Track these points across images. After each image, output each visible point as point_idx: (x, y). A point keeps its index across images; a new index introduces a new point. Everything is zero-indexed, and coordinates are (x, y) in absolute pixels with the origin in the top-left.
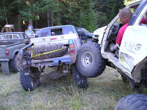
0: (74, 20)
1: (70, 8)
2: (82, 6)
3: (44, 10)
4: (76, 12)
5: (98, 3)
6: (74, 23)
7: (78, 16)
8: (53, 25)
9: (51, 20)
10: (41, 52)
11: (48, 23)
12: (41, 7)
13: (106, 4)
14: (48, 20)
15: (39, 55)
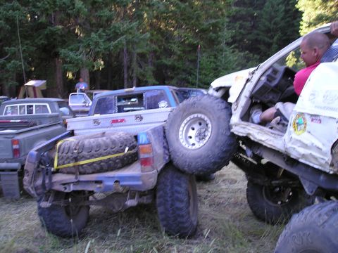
0: (184, 70)
1: (174, 43)
2: (202, 39)
3: (116, 46)
4: (190, 51)
5: (240, 33)
6: (184, 76)
7: (194, 61)
8: (135, 82)
9: (133, 70)
10: (76, 159)
11: (126, 76)
12: (109, 40)
13: (258, 35)
14: (125, 70)
15: (71, 165)
